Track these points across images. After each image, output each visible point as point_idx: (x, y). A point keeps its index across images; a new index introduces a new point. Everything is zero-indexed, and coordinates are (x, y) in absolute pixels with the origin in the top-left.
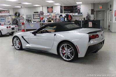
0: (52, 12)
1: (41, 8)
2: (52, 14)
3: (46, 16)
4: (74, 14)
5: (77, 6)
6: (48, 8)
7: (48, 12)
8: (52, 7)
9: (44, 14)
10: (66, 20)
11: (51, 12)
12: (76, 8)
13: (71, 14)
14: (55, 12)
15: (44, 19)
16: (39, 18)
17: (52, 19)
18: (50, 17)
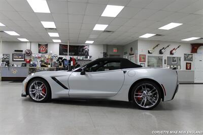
0: (46, 52)
1: (28, 45)
2: (47, 56)
3: (36, 57)
4: (79, 57)
5: (84, 46)
6: (39, 45)
7: (39, 52)
8: (47, 45)
9: (33, 55)
10: (72, 65)
11: (44, 52)
12: (83, 50)
13: (75, 57)
14: (51, 52)
15: (31, 63)
16: (23, 60)
17: (45, 63)
18: (43, 59)
